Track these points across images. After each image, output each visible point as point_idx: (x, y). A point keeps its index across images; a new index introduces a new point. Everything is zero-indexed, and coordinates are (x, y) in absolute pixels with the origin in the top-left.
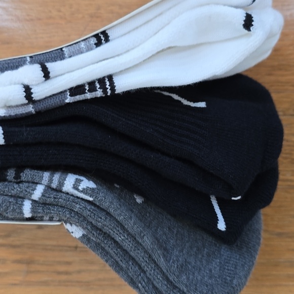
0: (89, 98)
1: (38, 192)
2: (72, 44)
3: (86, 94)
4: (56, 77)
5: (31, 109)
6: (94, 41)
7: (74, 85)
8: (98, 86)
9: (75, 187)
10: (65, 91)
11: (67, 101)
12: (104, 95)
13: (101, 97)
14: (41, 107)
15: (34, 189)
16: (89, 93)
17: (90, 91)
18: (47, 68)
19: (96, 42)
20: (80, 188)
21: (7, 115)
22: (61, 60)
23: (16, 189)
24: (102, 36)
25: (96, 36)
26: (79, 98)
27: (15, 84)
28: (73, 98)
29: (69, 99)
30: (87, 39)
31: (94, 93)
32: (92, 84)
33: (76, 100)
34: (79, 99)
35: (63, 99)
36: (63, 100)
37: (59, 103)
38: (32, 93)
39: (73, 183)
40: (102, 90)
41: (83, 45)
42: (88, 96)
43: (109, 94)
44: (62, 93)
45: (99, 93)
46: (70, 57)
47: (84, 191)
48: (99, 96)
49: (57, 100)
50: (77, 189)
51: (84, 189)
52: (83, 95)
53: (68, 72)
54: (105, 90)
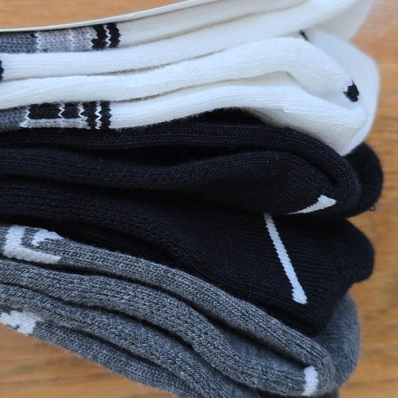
0: (62, 126)
2: (54, 30)
3: (57, 119)
6: (92, 35)
7: (38, 100)
8: (82, 110)
9: (26, 243)
10: (23, 108)
11: (23, 125)
12: (89, 128)
13: (84, 130)
16: (63, 119)
17: (66, 115)
19: (96, 38)
20: (35, 243)
22: (28, 52)
24: (108, 31)
25: (99, 28)
26: (44, 122)
28: (34, 121)
29: (26, 123)
30: (81, 28)
31: (71, 120)
32: (71, 109)
33: (39, 126)
34: (44, 126)
35: (17, 119)
36: (17, 122)
37: (8, 125)
39: (22, 236)
40: (86, 118)
41: (71, 36)
42: (62, 122)
43: (97, 128)
44: (18, 110)
45: (81, 122)
46: (45, 51)
47: (42, 247)
48: (80, 127)
49: (7, 121)
50: (29, 246)
51: (41, 243)
52: (52, 120)
53: (34, 77)
54: (91, 118)
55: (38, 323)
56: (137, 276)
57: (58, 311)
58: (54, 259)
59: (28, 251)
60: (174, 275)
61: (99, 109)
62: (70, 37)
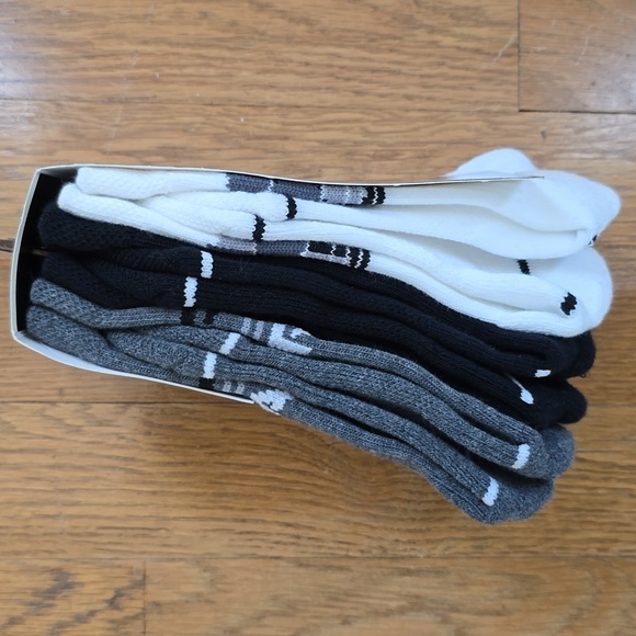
0: (330, 261)
1: (231, 342)
2: (335, 186)
3: (329, 255)
4: (302, 220)
5: (253, 248)
6: (363, 194)
7: (317, 238)
8: (349, 252)
9: (286, 336)
10: (305, 242)
11: (303, 254)
12: (350, 266)
13: (346, 266)
14: (267, 250)
15: (226, 338)
16: (333, 256)
17: (336, 253)
18: (296, 206)
19: (366, 197)
20: (293, 336)
21: (221, 247)
23: (201, 335)
24: (377, 193)
25: (370, 189)
26: (318, 255)
27: (246, 211)
28: (311, 253)
29: (305, 253)
30: (356, 187)
31: (339, 258)
32: (341, 250)
33: (314, 257)
35: (299, 249)
36: (298, 251)
38: (264, 231)
39: (283, 331)
40: (351, 258)
42: (331, 258)
43: (356, 267)
44: (301, 243)
45: (346, 261)
46: (325, 201)
47: (299, 340)
48: (344, 263)
49: (291, 249)
50: (289, 338)
52: (325, 255)
54: (355, 259)
55: (287, 400)
56: (373, 364)
57: (307, 388)
58: (307, 350)
59: (288, 342)
60: (403, 362)
61: (362, 254)
62: (347, 194)
